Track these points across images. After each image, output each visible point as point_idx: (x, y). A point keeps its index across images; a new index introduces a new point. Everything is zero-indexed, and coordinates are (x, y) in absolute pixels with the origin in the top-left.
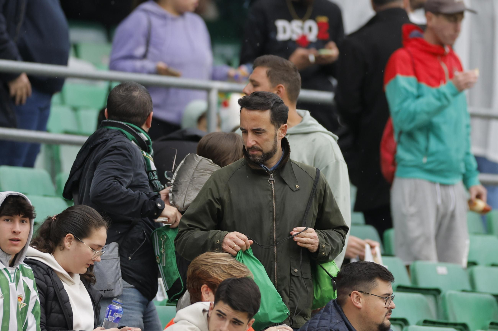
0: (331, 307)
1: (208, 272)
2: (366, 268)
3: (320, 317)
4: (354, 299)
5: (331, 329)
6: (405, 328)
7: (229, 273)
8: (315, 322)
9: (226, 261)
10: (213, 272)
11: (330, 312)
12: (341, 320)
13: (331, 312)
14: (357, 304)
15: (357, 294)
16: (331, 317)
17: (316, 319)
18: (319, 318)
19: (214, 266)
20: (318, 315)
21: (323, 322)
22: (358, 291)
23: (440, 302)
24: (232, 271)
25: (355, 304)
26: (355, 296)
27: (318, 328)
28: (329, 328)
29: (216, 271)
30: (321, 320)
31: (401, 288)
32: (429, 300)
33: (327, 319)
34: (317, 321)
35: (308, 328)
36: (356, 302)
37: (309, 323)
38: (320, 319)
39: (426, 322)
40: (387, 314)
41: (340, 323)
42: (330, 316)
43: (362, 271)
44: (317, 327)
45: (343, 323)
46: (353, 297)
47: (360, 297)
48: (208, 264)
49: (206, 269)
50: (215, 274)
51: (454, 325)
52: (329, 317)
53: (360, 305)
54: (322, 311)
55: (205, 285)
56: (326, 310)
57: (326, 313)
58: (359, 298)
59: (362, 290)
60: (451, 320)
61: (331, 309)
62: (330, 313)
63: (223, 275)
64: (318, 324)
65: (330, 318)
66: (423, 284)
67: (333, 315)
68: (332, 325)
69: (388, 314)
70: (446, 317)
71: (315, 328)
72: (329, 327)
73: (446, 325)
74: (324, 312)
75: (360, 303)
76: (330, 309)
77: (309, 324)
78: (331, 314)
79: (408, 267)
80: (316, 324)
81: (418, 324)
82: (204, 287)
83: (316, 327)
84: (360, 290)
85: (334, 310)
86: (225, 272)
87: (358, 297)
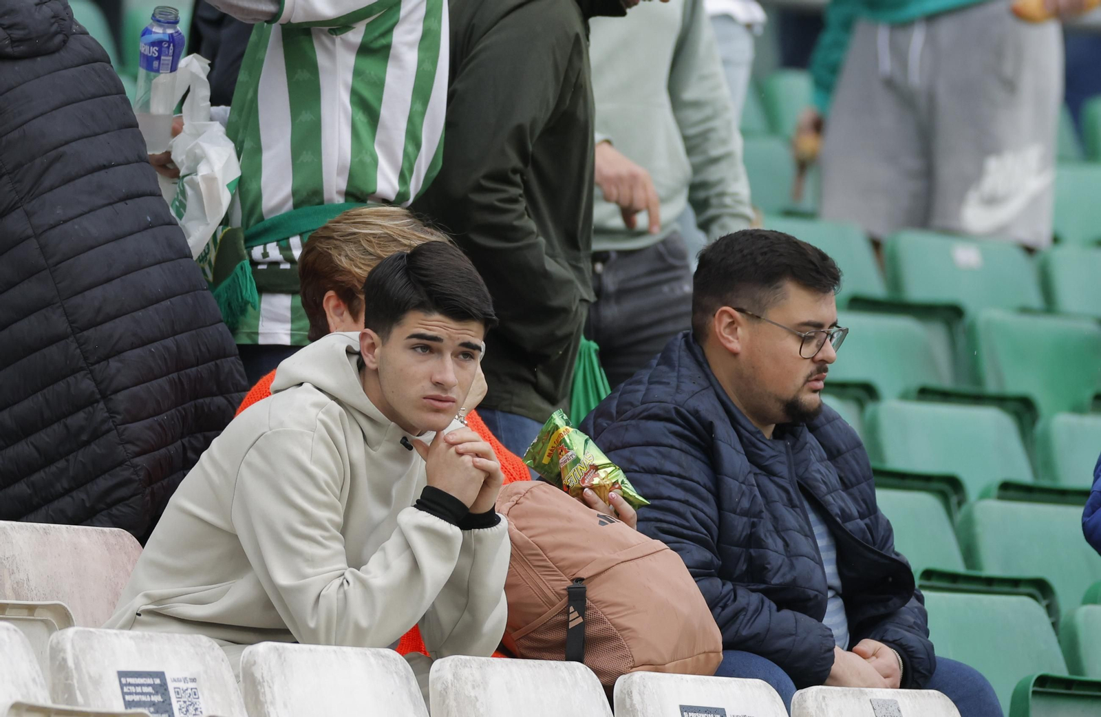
0: (679, 352)
1: (330, 254)
2: (762, 248)
3: (649, 378)
4: (722, 329)
5: (679, 408)
6: (870, 408)
7: (378, 254)
8: (638, 391)
9: (380, 225)
10: (340, 255)
11: (677, 365)
12: (705, 384)
13: (679, 366)
14: (730, 342)
15: (731, 316)
16: (678, 377)
17: (640, 382)
18: (646, 379)
19: (346, 241)
20: (644, 372)
21: (659, 392)
22: (734, 309)
23: (961, 341)
24: (385, 249)
25: (722, 340)
26: (727, 320)
27: (644, 406)
28: (671, 406)
29: (349, 252)
30: (652, 386)
31: (860, 303)
32: (932, 336)
33: (668, 384)
34: (642, 388)
35: (617, 406)
36: (725, 335)
37: (619, 393)
38: (650, 383)
39: (926, 394)
40: (811, 375)
41: (702, 393)
42: (676, 374)
43: (749, 257)
44: (643, 403)
45: (711, 393)
46: (720, 321)
47: (739, 324)
48: (335, 235)
49: (328, 248)
50: (343, 259)
51: (999, 401)
52: (672, 377)
53: (735, 346)
54: (654, 362)
55: (331, 293)
56: (666, 360)
57: (664, 368)
58: (735, 326)
59: (745, 307)
60: (991, 387)
61: (679, 358)
62: (677, 368)
63: (363, 262)
64: (645, 395)
65: (675, 379)
66: (917, 291)
67: (684, 371)
68: (680, 398)
69: (814, 377)
70: (977, 378)
71: (637, 407)
72: (674, 402)
73: (978, 399)
74: (658, 364)
75: (738, 339)
76: (675, 356)
77: (620, 395)
78: (679, 371)
79: (876, 245)
80: (640, 396)
81: (905, 396)
82: (329, 298)
83: (639, 404)
84: (740, 306)
85: (687, 360)
86: (371, 254)
87: (733, 325)
